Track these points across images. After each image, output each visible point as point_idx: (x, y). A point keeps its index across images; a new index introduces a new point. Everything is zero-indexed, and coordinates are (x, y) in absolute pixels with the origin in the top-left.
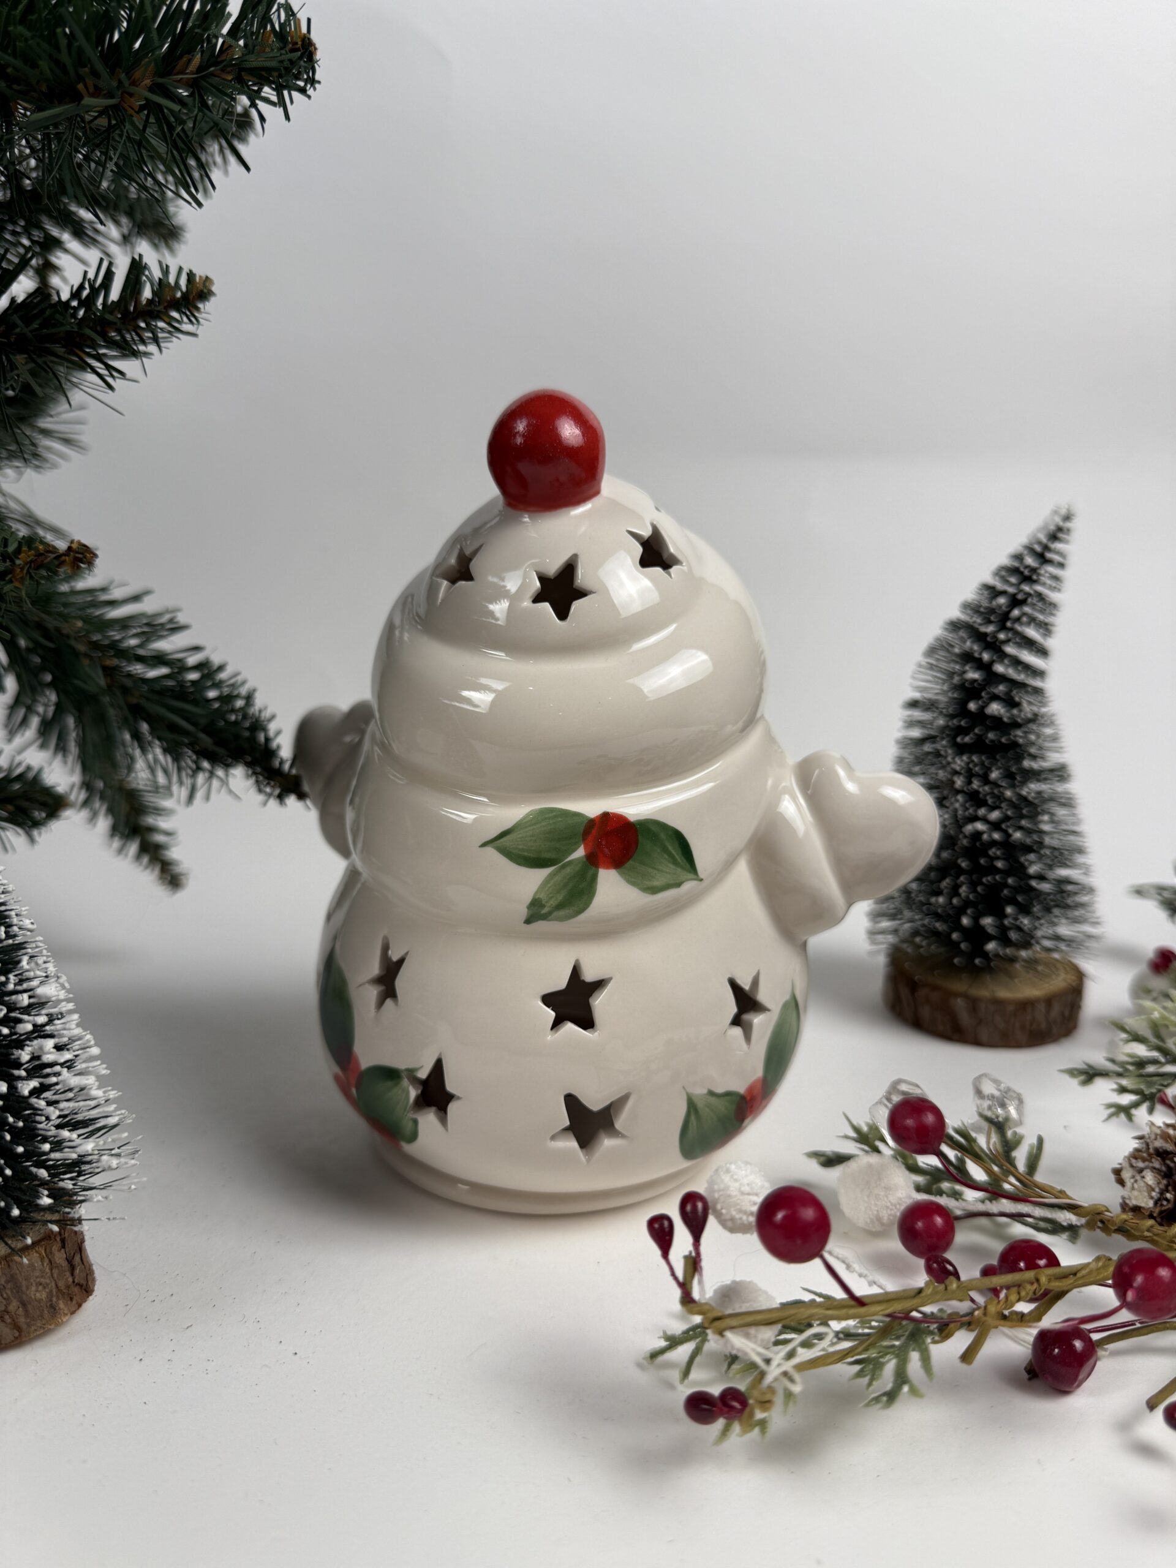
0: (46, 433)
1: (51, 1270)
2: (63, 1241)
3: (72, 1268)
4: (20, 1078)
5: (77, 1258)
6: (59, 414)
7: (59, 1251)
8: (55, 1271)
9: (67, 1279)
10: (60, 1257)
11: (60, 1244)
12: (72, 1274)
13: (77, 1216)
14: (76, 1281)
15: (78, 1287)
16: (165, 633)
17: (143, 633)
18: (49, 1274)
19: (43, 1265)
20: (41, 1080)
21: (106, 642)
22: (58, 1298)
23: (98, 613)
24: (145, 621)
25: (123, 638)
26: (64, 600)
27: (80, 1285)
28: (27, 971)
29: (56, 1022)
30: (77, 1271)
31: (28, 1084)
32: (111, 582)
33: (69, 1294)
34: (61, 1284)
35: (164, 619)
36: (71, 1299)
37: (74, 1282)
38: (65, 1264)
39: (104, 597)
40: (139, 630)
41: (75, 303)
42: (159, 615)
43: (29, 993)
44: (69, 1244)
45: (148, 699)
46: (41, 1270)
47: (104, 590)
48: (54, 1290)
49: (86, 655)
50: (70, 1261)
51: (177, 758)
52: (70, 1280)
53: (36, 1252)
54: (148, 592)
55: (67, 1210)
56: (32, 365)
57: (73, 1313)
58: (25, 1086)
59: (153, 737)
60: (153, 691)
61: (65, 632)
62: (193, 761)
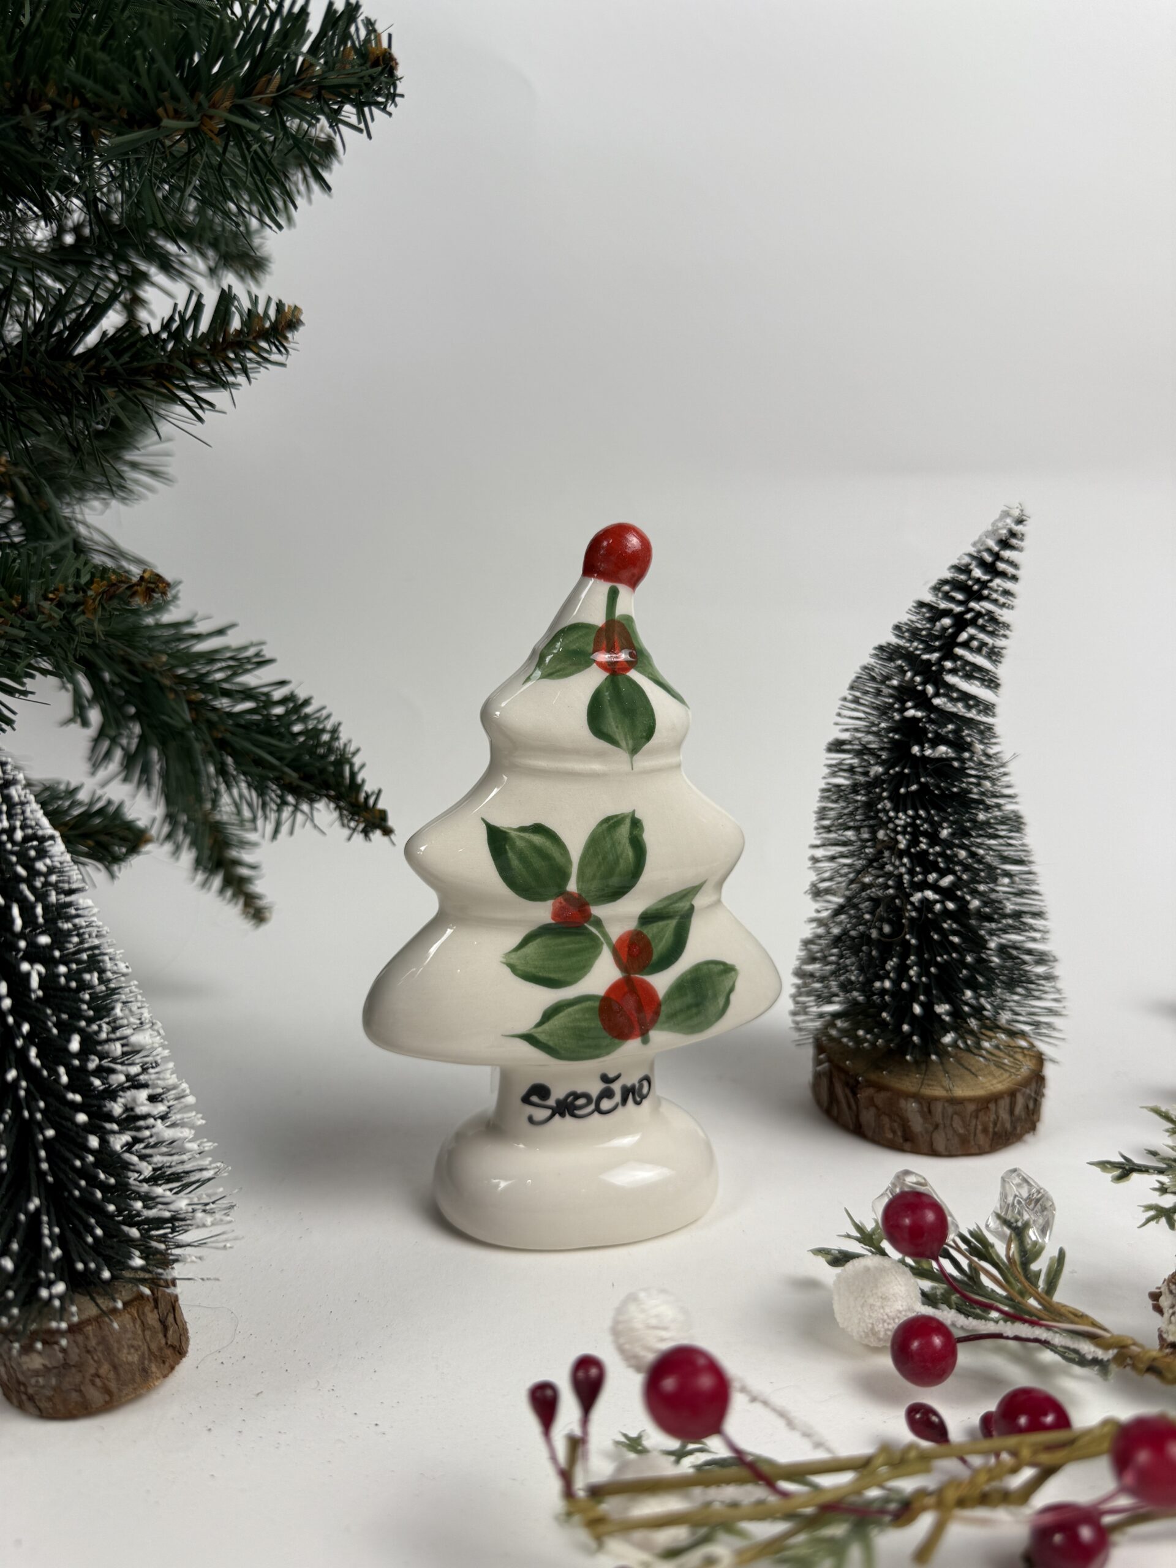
0: (134, 465)
1: (143, 1331)
2: (156, 1301)
3: (165, 1329)
4: (113, 1132)
5: (170, 1319)
6: (145, 447)
7: (152, 1311)
8: (148, 1333)
9: (159, 1341)
10: (152, 1318)
11: (152, 1304)
12: (165, 1336)
13: (169, 1277)
14: (169, 1343)
15: (171, 1348)
16: (249, 667)
17: (229, 667)
18: (141, 1336)
19: (135, 1326)
20: (133, 1133)
21: (192, 676)
22: (150, 1361)
23: (183, 646)
24: (229, 655)
25: (208, 673)
26: (148, 634)
27: (173, 1347)
28: (122, 1018)
29: (151, 1071)
30: (170, 1333)
31: (120, 1139)
32: (195, 615)
33: (161, 1357)
34: (154, 1347)
35: (251, 652)
36: (164, 1362)
37: (167, 1343)
38: (158, 1326)
39: (188, 630)
40: (224, 664)
41: (164, 336)
42: (245, 648)
43: (122, 1042)
44: (162, 1305)
45: (233, 734)
46: (132, 1332)
47: (189, 623)
48: (146, 1353)
49: (172, 689)
50: (163, 1322)
51: (261, 793)
52: (163, 1341)
53: (129, 1313)
54: (232, 626)
55: (160, 1271)
56: (122, 398)
57: (165, 1376)
58: (118, 1140)
59: (238, 773)
60: (238, 725)
61: (150, 666)
62: (277, 796)
